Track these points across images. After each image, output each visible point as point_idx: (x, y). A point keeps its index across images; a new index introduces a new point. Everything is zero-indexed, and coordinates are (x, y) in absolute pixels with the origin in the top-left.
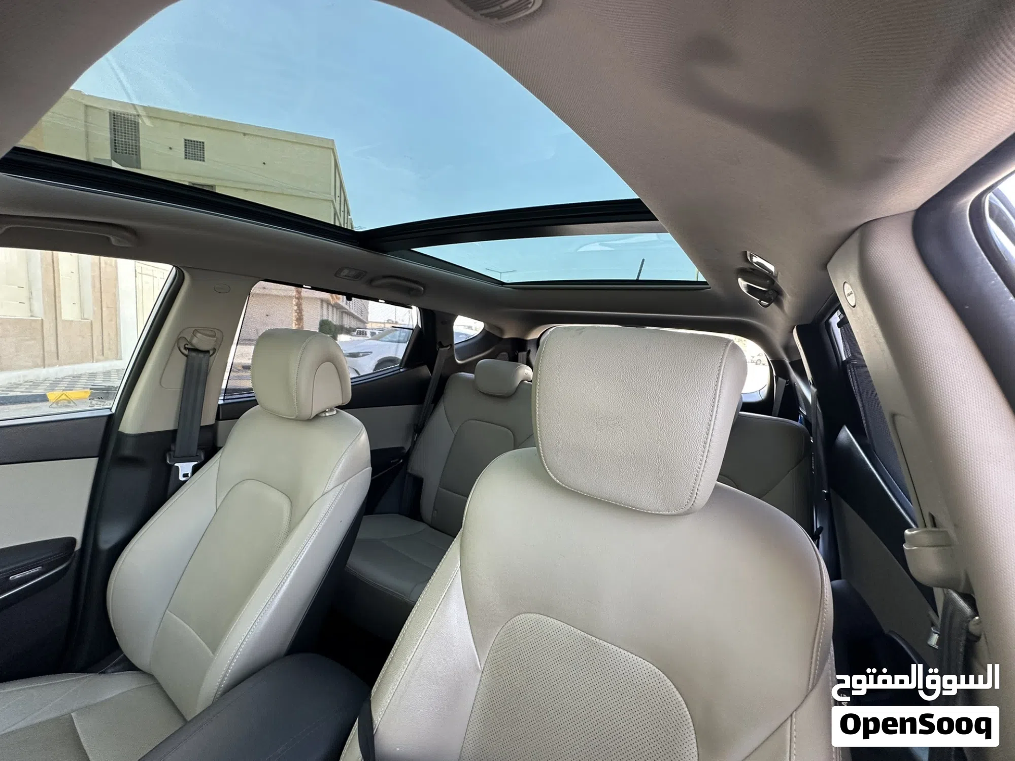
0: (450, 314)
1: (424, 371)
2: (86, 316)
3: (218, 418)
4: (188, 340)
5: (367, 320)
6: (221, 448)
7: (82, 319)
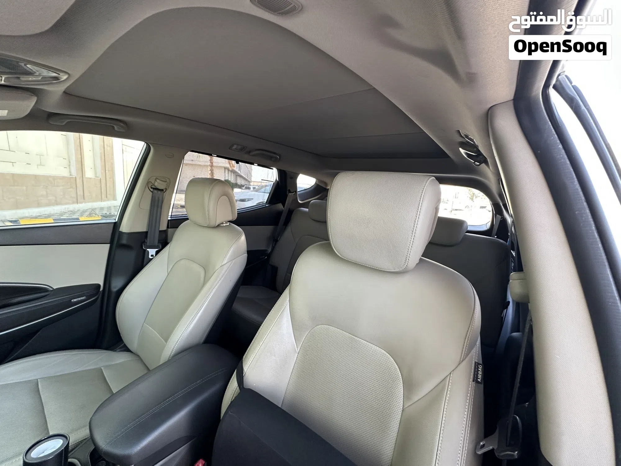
0: (295, 173)
1: (280, 206)
2: (98, 176)
3: (168, 227)
4: (153, 183)
5: (251, 180)
6: (169, 243)
7: (95, 177)
